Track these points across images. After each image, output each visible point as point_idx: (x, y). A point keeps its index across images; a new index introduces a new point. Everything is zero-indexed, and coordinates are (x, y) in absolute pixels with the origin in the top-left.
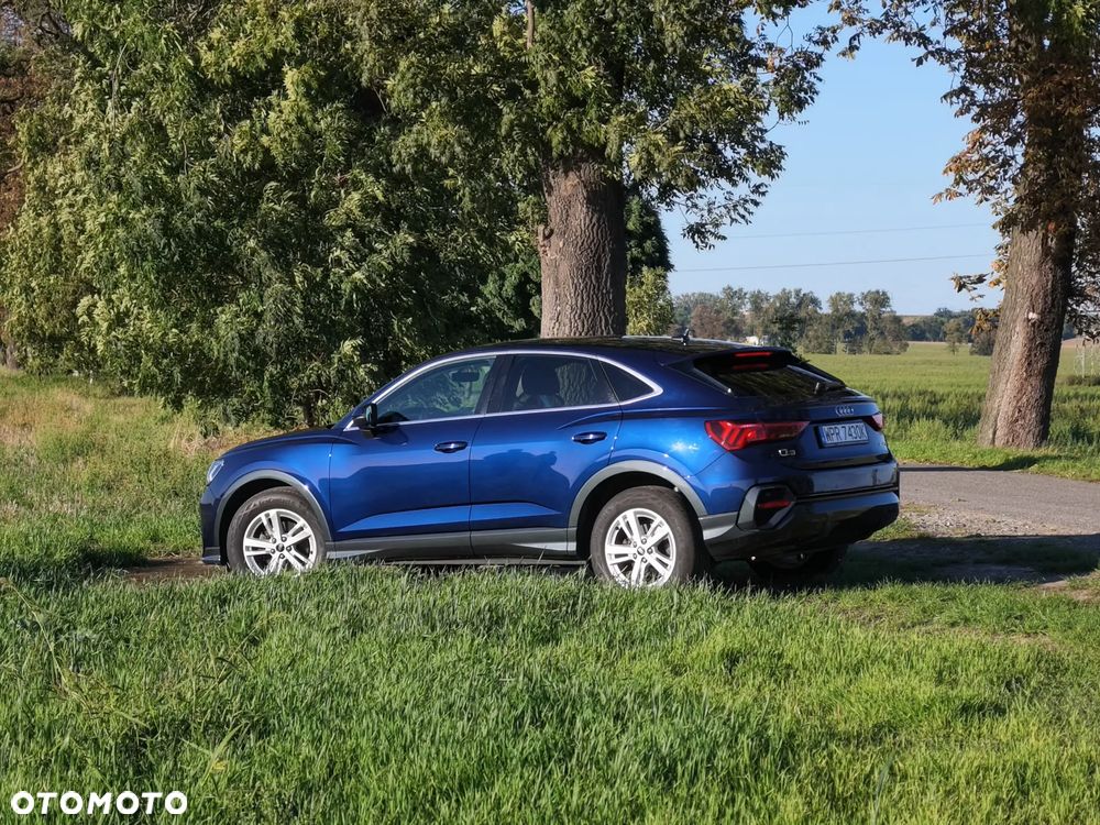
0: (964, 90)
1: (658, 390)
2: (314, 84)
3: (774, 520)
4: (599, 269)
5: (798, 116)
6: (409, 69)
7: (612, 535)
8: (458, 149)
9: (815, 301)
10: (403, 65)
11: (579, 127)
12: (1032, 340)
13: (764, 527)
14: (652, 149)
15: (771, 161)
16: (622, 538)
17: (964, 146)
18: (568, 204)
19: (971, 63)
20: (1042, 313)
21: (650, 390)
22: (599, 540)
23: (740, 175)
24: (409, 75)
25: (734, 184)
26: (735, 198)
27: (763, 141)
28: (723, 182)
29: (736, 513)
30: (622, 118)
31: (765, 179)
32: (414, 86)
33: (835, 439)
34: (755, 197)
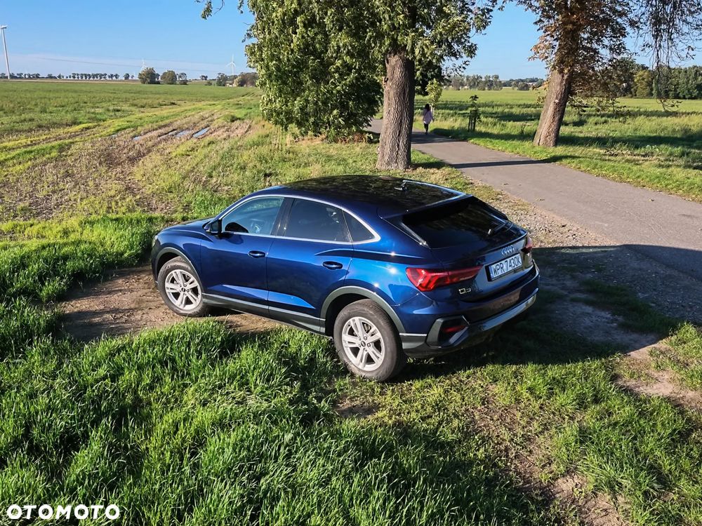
0: (540, 21)
1: (377, 238)
2: (307, 22)
3: (452, 340)
4: (404, 94)
5: (483, 32)
6: (331, 15)
7: (346, 329)
8: (350, 48)
9: (481, 78)
10: (329, 13)
11: (397, 38)
12: (555, 109)
13: (445, 344)
14: (424, 47)
15: (471, 51)
16: (351, 332)
17: (538, 41)
18: (394, 68)
19: (544, 11)
20: (560, 100)
21: (372, 236)
22: (339, 330)
23: (459, 55)
24: (331, 17)
25: (457, 58)
26: (457, 66)
27: (469, 42)
28: (453, 58)
29: (426, 335)
30: (413, 34)
31: (469, 59)
32: (333, 21)
33: (500, 273)
34: (464, 66)
